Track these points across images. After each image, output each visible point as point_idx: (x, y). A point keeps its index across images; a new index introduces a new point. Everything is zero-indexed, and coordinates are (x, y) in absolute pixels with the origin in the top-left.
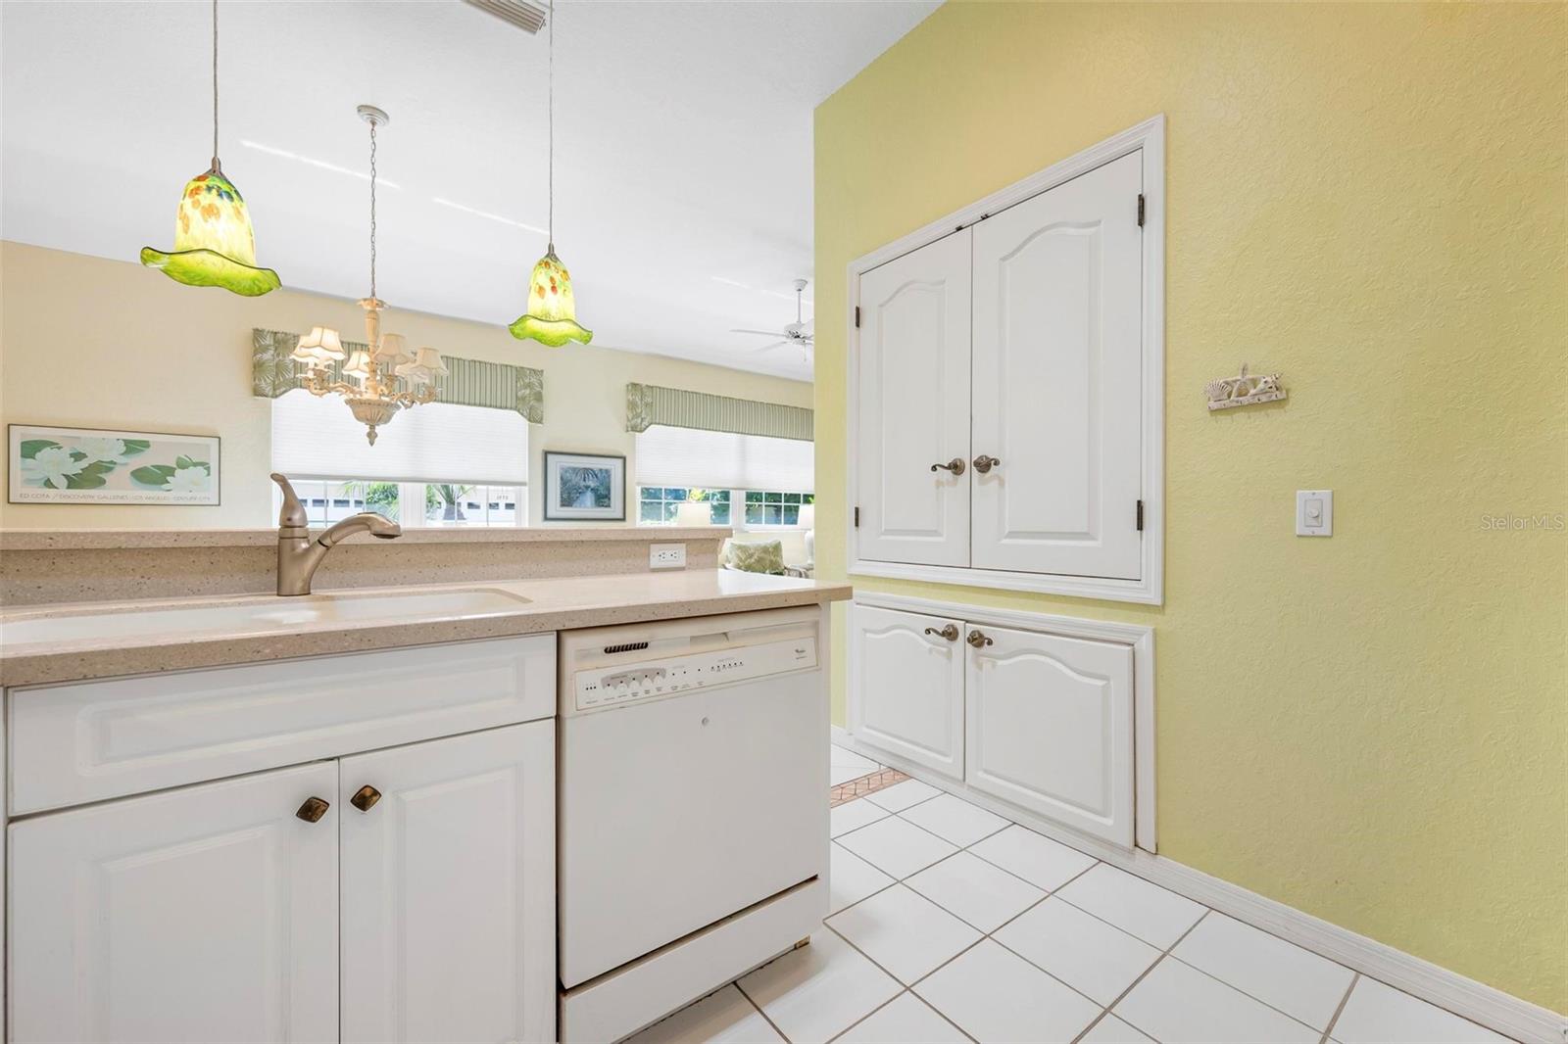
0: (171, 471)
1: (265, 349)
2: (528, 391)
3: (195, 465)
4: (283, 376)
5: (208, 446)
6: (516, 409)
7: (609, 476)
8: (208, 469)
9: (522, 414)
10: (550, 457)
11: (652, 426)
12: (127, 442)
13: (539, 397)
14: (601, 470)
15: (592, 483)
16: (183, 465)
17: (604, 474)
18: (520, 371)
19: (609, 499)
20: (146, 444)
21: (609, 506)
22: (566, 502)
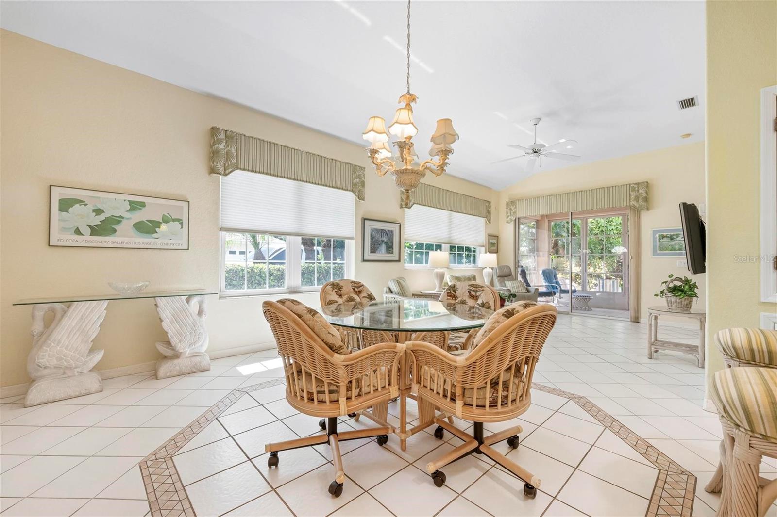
0: (157, 224)
1: (220, 141)
2: (358, 180)
3: (174, 220)
4: (231, 161)
5: (182, 207)
6: (352, 191)
7: (393, 234)
8: (182, 224)
9: (355, 194)
10: (366, 221)
11: (415, 205)
12: (131, 202)
13: (363, 184)
14: (389, 231)
15: (385, 239)
16: (166, 220)
17: (391, 233)
18: (355, 167)
19: (393, 249)
20: (143, 204)
21: (392, 253)
22: (373, 250)
